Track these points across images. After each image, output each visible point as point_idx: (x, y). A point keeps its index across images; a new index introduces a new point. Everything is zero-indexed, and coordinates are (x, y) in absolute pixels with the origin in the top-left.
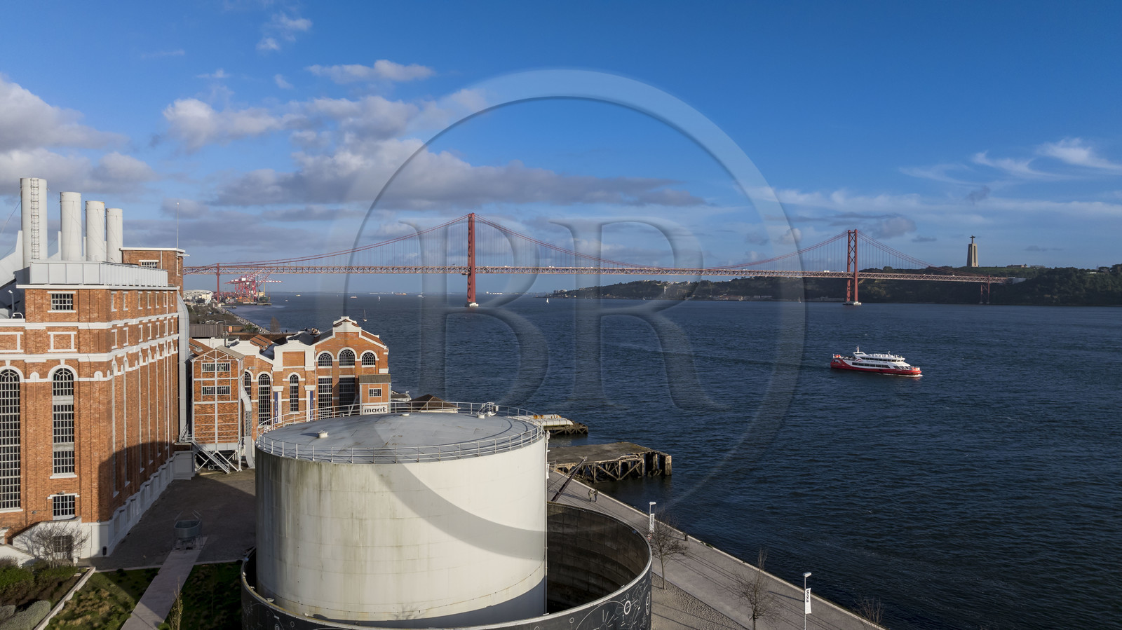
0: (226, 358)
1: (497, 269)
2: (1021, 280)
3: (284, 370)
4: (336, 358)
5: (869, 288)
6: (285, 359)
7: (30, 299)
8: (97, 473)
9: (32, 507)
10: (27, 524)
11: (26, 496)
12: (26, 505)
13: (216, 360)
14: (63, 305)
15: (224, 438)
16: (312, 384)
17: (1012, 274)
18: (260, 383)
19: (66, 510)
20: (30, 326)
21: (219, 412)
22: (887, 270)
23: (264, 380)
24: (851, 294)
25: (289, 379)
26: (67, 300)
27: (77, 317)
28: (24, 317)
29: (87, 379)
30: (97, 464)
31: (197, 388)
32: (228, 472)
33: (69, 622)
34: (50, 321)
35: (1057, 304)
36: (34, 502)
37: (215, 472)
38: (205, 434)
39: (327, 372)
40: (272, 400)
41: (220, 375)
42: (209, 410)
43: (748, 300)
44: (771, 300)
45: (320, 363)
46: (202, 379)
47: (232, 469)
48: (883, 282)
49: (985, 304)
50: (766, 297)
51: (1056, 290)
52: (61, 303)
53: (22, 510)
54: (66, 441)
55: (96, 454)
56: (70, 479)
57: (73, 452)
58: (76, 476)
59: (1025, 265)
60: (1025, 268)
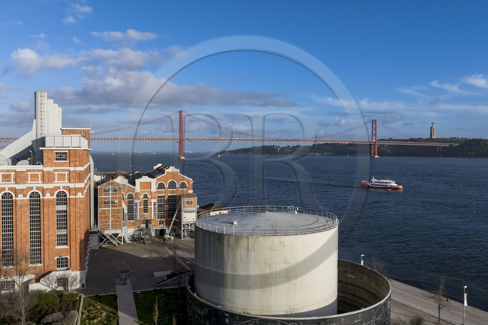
0: (115, 185)
1: (194, 139)
2: (457, 145)
3: (141, 191)
4: (166, 185)
5: (382, 149)
6: (140, 186)
7: (45, 155)
8: (79, 245)
9: (47, 263)
10: (44, 272)
11: (44, 258)
12: (44, 262)
13: (110, 186)
14: (61, 158)
15: (114, 227)
16: (154, 199)
17: (452, 142)
18: (128, 198)
19: (63, 265)
20: (46, 169)
21: (112, 214)
22: (390, 140)
23: (130, 197)
24: (373, 152)
25: (143, 196)
26: (63, 155)
27: (69, 164)
28: (43, 164)
29: (74, 197)
30: (78, 241)
31: (101, 201)
32: (117, 245)
33: (91, 321)
34: (55, 167)
35: (474, 157)
36: (48, 261)
37: (110, 245)
38: (105, 225)
39: (162, 192)
40: (135, 207)
41: (112, 194)
42: (107, 213)
43: (321, 155)
44: (333, 155)
45: (159, 188)
46: (103, 197)
47: (118, 244)
48: (389, 146)
49: (439, 156)
50: (330, 153)
51: (474, 150)
52: (60, 157)
53: (42, 265)
54: (63, 229)
55: (78, 236)
56: (65, 249)
57: (67, 235)
58: (68, 247)
59: (458, 137)
60: (458, 139)
